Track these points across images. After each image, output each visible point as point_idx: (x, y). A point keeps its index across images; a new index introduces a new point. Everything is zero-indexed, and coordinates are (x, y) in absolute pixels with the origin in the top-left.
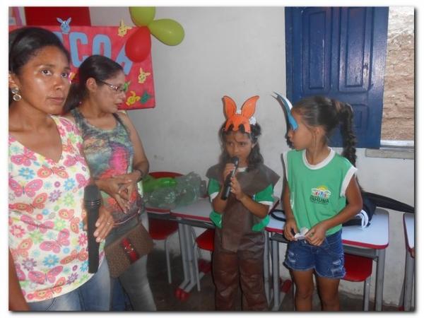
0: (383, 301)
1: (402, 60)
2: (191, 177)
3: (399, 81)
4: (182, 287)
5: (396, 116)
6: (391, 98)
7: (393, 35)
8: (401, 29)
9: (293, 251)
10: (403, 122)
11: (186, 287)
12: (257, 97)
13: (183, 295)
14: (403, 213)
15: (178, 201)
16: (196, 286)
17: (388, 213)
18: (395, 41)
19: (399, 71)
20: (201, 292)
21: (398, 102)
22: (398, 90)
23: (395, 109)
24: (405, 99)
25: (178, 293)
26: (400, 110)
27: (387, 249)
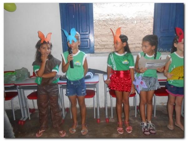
0: (99, 107)
1: (99, 28)
2: (23, 69)
3: (99, 35)
4: (21, 119)
5: (99, 48)
6: (97, 41)
7: (96, 19)
8: (98, 18)
9: (68, 89)
11: (23, 119)
12: (51, 33)
13: (22, 123)
14: (103, 74)
15: (17, 80)
16: (28, 118)
17: (98, 75)
18: (97, 22)
19: (99, 32)
20: (31, 119)
21: (99, 43)
22: (99, 38)
23: (99, 45)
24: (101, 42)
25: (20, 123)
27: (99, 83)
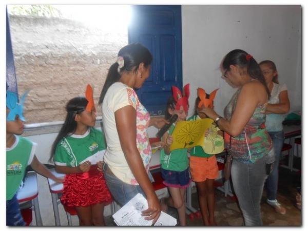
3: (31, 84)
5: (34, 109)
7: (21, 54)
8: (26, 51)
10: (39, 113)
18: (23, 58)
21: (33, 99)
22: (32, 91)
24: (37, 97)
26: (35, 104)
27: (38, 196)
